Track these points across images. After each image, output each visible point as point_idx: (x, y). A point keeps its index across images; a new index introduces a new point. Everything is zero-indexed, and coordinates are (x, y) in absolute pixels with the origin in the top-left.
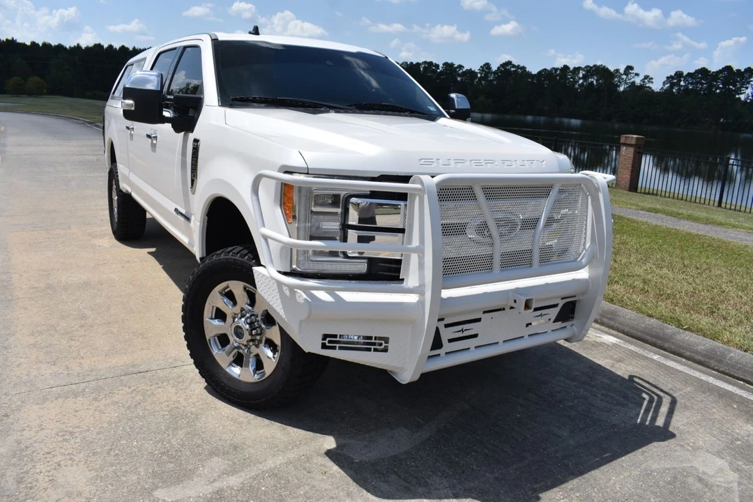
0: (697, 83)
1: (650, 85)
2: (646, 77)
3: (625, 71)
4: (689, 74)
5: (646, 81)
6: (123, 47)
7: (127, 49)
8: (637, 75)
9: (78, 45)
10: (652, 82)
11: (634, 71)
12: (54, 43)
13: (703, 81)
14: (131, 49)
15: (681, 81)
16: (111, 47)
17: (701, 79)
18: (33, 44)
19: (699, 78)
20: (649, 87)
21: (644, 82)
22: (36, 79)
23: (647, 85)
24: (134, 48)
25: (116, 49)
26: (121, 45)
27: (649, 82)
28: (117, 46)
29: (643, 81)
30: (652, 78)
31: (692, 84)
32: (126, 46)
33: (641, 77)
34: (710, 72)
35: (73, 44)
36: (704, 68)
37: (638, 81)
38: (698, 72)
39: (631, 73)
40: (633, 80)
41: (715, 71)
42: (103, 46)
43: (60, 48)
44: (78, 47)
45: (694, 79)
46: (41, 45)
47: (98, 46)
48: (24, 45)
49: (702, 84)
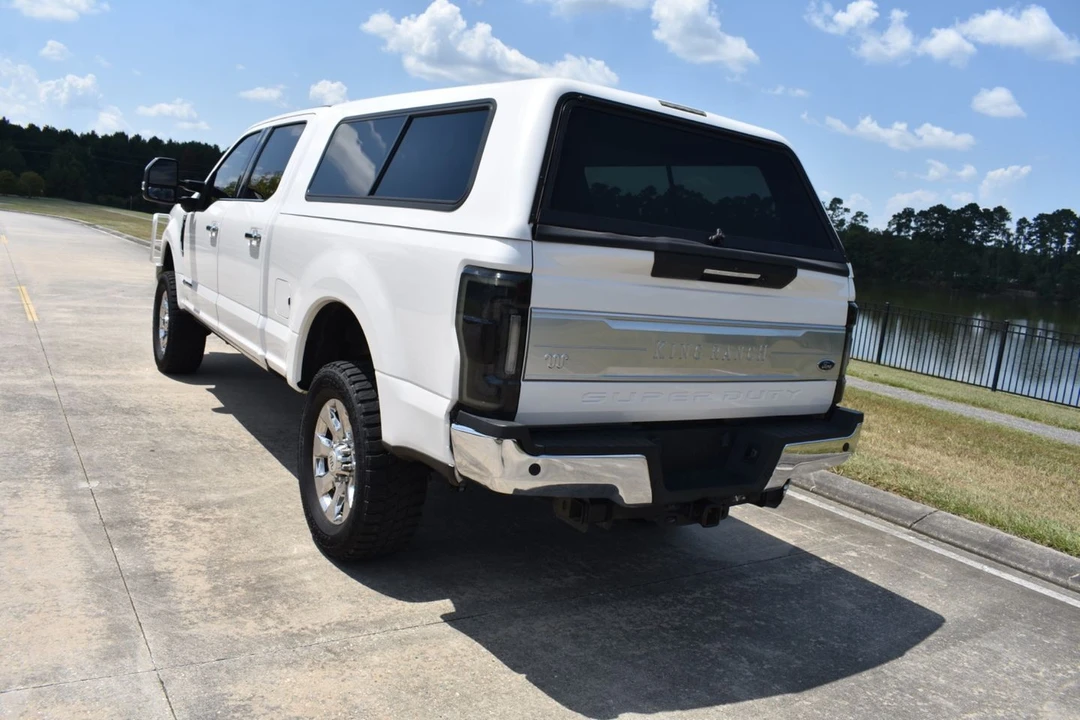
0: (933, 224)
1: (864, 224)
2: (859, 214)
3: (831, 205)
4: (922, 213)
5: (859, 219)
6: (155, 139)
7: (161, 141)
8: (847, 210)
9: (93, 132)
10: (867, 221)
11: (844, 206)
12: (60, 127)
13: (940, 223)
14: (166, 142)
15: (910, 221)
16: (138, 137)
17: (938, 219)
18: (32, 127)
19: (935, 218)
20: (862, 227)
21: (856, 220)
22: (32, 174)
23: (860, 225)
24: (171, 141)
25: (144, 141)
26: (152, 136)
27: (863, 220)
28: (146, 136)
29: (855, 218)
30: (866, 216)
31: (925, 225)
32: (159, 137)
33: (853, 213)
34: (949, 210)
35: (87, 130)
36: (941, 205)
37: (848, 219)
38: (934, 210)
39: (838, 208)
40: (841, 217)
41: (956, 209)
42: (127, 137)
43: (68, 135)
44: (93, 136)
45: (927, 219)
46: (42, 129)
47: (121, 136)
48: (18, 128)
49: (940, 226)
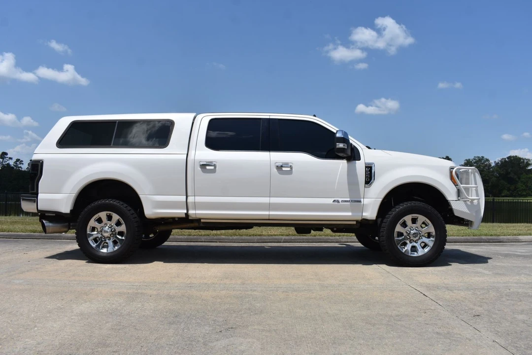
2: (18, 160)
5: (18, 163)
8: (11, 158)
10: (23, 164)
11: (8, 156)
20: (20, 167)
21: (16, 163)
23: (19, 166)
27: (20, 163)
29: (16, 162)
30: (22, 161)
33: (14, 160)
37: (12, 163)
39: (6, 157)
40: (7, 162)
